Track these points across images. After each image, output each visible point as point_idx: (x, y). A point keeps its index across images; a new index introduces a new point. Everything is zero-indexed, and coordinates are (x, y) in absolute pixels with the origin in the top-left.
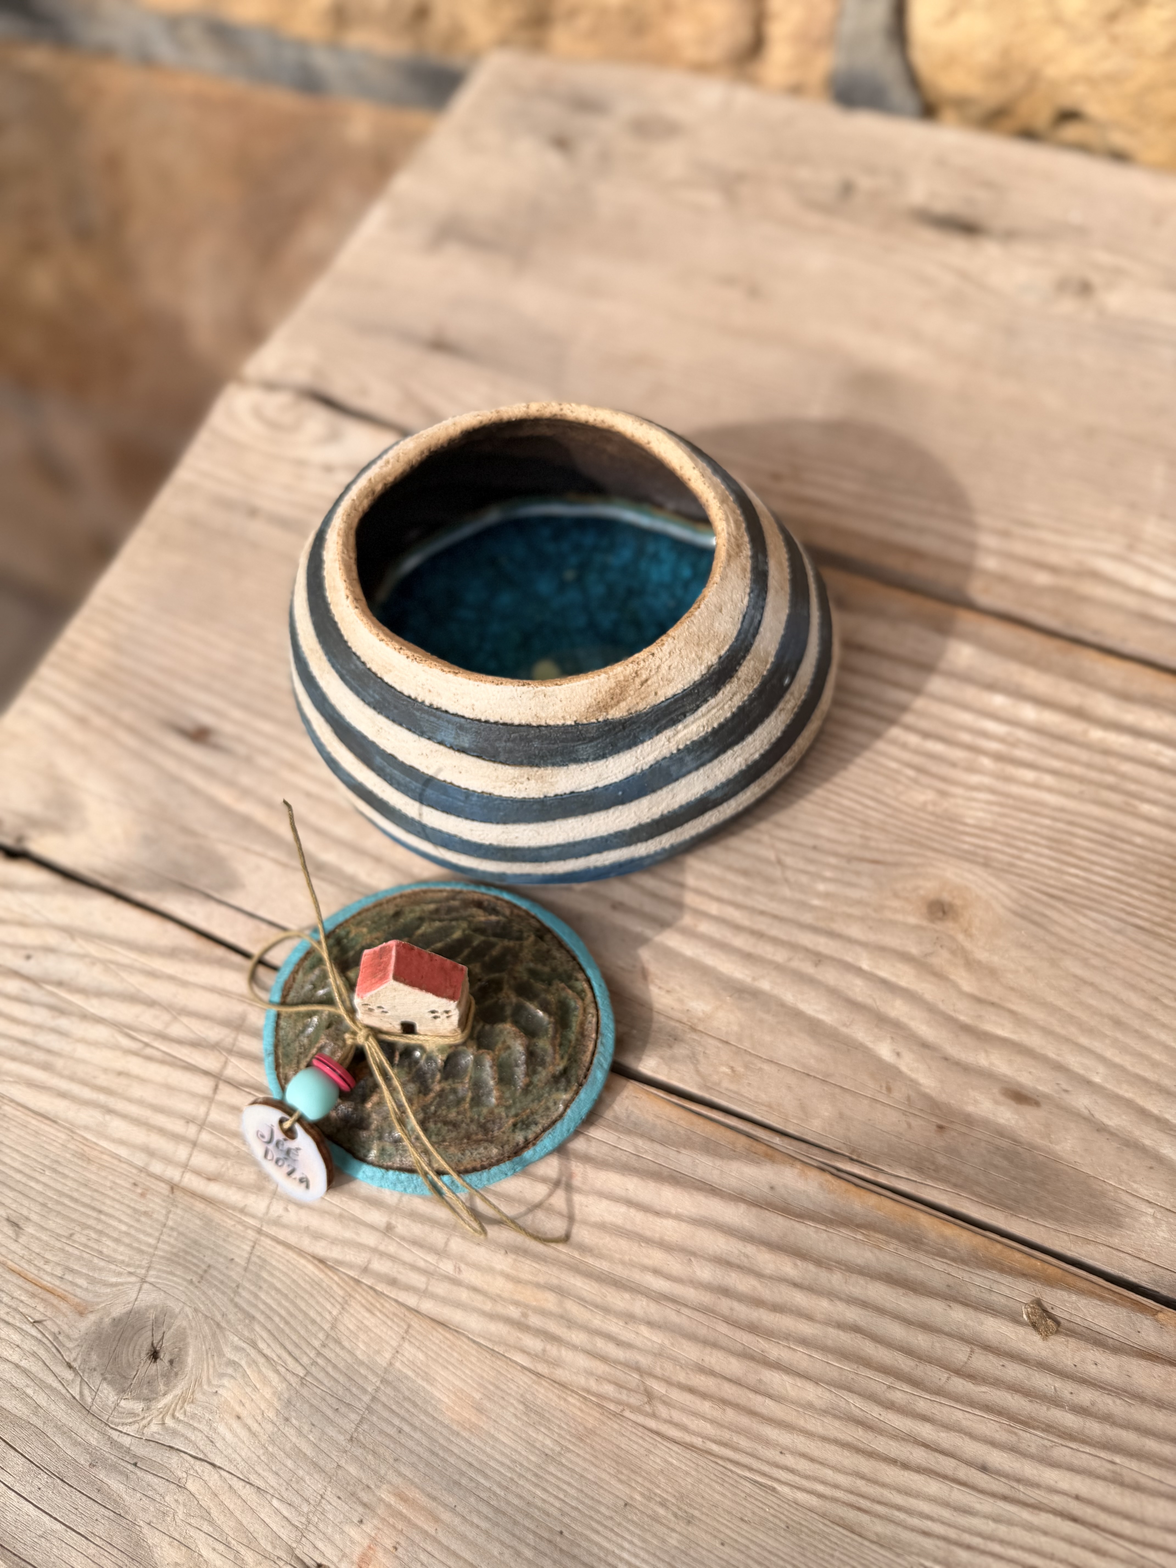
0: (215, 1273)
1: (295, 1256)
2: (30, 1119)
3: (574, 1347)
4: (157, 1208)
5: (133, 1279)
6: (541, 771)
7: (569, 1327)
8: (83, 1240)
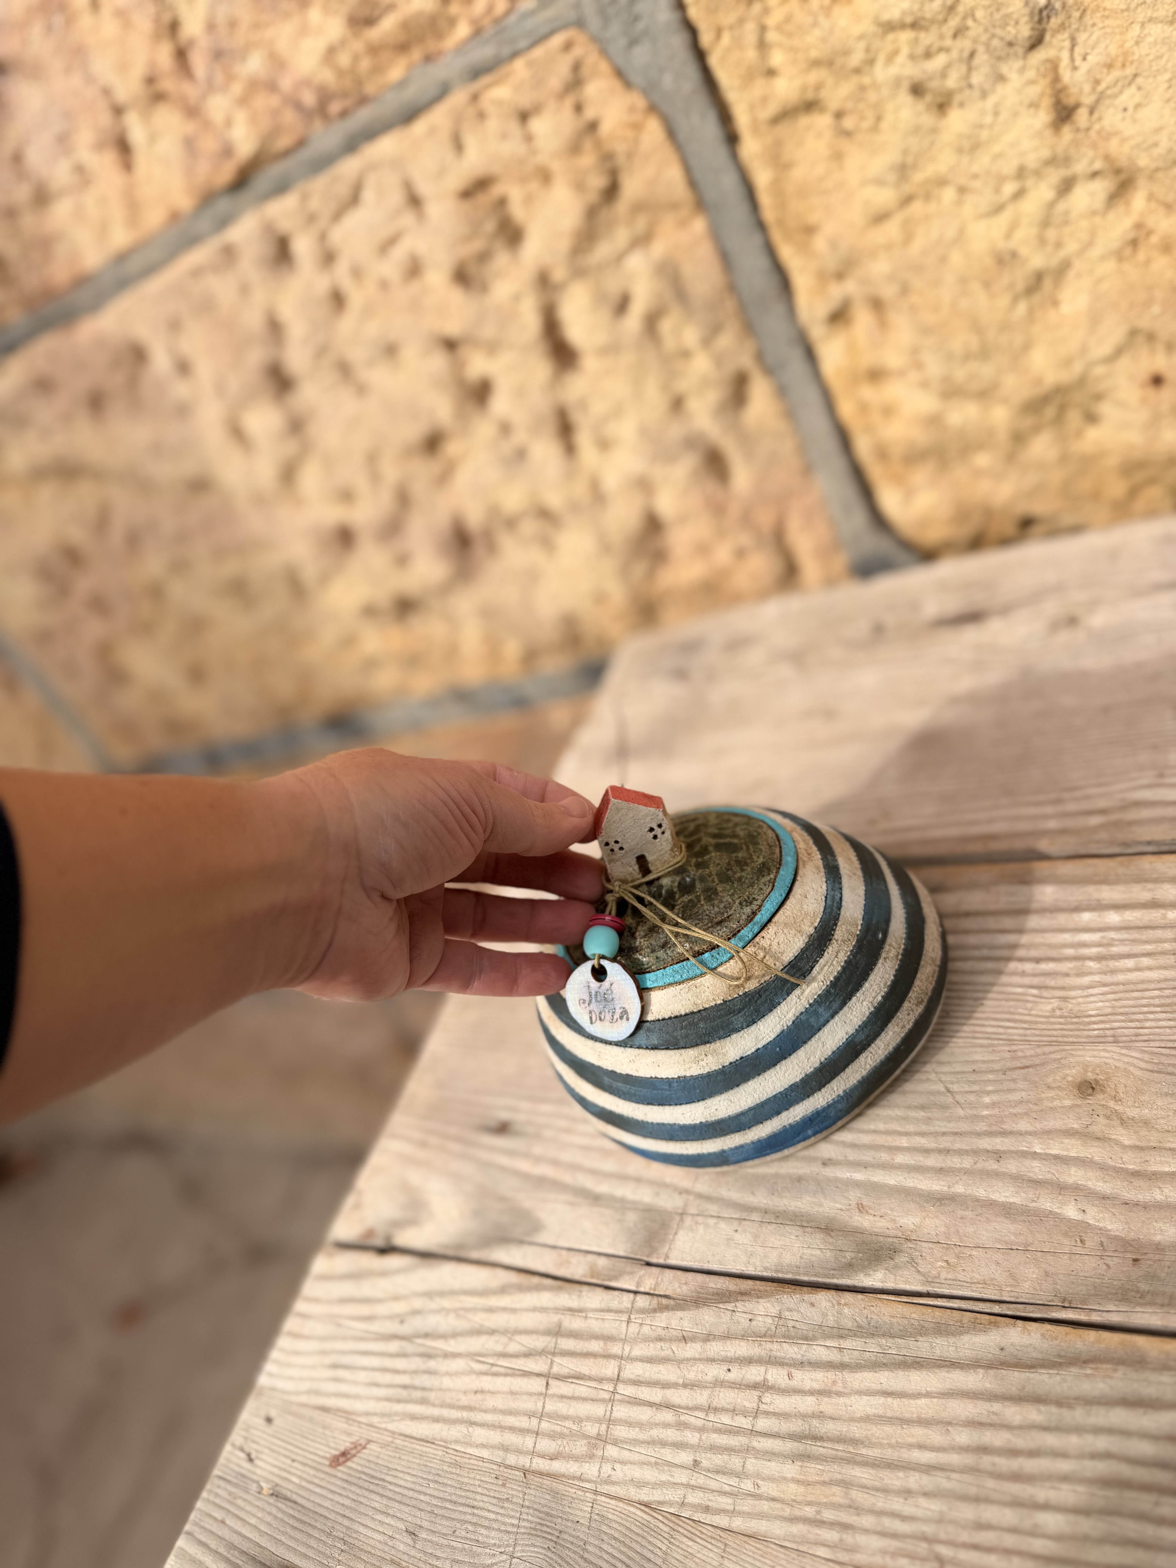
0: (566, 1537)
1: (625, 1507)
2: (414, 1446)
3: (866, 1531)
4: (514, 1493)
5: (504, 1557)
6: (712, 1046)
7: (858, 1515)
8: (463, 1533)
